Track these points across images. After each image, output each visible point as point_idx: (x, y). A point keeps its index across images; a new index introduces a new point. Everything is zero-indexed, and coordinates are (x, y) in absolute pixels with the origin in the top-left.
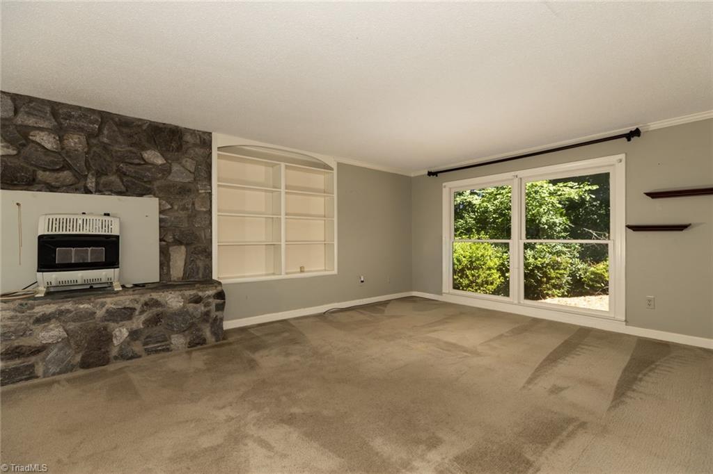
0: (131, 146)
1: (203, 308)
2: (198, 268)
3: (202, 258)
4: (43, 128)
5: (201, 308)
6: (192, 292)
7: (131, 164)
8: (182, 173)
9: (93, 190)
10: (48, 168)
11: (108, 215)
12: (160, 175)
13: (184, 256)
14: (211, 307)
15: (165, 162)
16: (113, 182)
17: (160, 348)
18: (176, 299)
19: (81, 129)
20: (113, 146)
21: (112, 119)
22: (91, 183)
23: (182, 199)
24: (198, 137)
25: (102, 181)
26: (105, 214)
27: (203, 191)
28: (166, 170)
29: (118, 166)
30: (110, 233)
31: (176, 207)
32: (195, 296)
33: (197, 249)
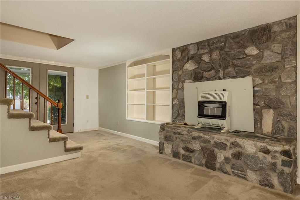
0: (239, 48)
1: (270, 159)
2: (284, 128)
3: (288, 120)
4: (205, 53)
5: (269, 158)
6: (263, 145)
7: (239, 59)
8: (271, 56)
9: (222, 77)
10: (207, 70)
11: (225, 90)
12: (255, 62)
13: (272, 117)
14: (277, 161)
15: (259, 52)
16: (230, 72)
17: (240, 175)
18: (250, 146)
19: (217, 48)
20: (230, 51)
21: (230, 37)
22: (221, 74)
23: (271, 75)
24: (284, 24)
25: (225, 72)
26: (224, 90)
27: (288, 66)
28: (259, 57)
29: (232, 62)
30: (222, 100)
31: (266, 82)
32: (265, 148)
33: (282, 113)
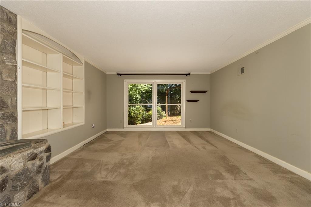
1: (38, 162)
2: (6, 132)
3: (9, 123)
6: (29, 151)
14: (43, 160)
18: (18, 161)
27: (9, 64)
32: (32, 154)
33: (5, 115)
